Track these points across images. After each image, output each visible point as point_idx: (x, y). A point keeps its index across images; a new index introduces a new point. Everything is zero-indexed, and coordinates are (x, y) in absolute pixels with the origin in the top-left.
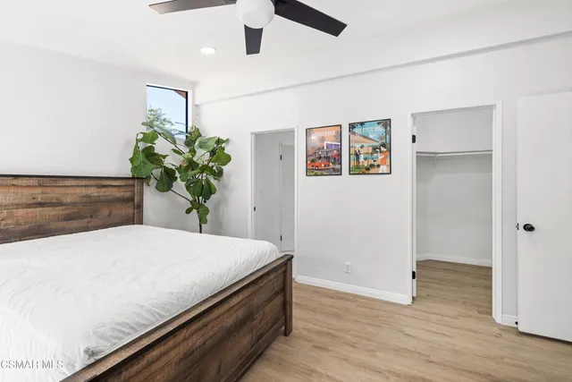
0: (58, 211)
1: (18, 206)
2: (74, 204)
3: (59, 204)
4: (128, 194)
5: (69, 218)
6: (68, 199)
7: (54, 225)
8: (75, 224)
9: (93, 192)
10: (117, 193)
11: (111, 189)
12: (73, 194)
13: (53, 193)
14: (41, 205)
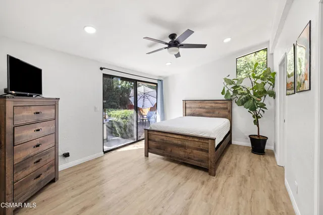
0: (204, 110)
1: (197, 108)
2: (208, 108)
3: (204, 108)
4: (225, 106)
5: (207, 112)
6: (207, 107)
7: (204, 114)
8: (208, 114)
9: (213, 105)
10: (222, 106)
11: (219, 104)
12: (208, 105)
13: (203, 105)
14: (201, 108)
